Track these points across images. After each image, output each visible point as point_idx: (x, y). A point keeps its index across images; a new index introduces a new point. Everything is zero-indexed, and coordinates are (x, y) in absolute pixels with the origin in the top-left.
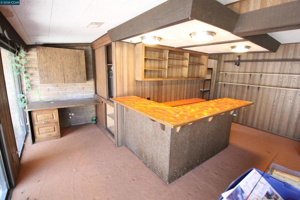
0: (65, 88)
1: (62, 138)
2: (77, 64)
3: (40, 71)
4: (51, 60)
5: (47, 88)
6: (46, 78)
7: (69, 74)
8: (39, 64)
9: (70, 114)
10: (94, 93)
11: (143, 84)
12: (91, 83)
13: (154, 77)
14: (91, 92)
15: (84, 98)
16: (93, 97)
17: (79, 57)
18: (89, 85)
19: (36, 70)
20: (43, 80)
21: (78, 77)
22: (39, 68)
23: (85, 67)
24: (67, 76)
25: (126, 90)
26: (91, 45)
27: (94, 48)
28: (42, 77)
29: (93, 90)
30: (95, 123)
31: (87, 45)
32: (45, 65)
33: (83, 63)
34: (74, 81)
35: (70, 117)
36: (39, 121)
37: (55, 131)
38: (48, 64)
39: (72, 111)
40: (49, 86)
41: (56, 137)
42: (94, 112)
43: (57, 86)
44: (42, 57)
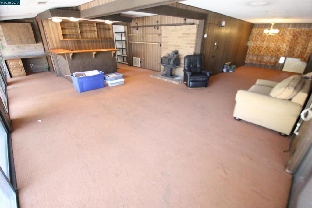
0: (23, 48)
1: (28, 76)
2: (28, 32)
3: (6, 37)
4: (11, 31)
5: (12, 48)
6: (10, 42)
7: (24, 39)
8: (4, 33)
9: (31, 65)
10: (44, 51)
11: (66, 42)
12: (40, 44)
13: (73, 38)
14: (41, 50)
15: (38, 54)
16: (44, 53)
17: (28, 28)
18: (39, 46)
19: (3, 37)
20: (9, 42)
21: (30, 40)
22: (4, 35)
23: (33, 34)
24: (23, 39)
25: (55, 46)
26: (35, 18)
27: (37, 21)
28: (7, 41)
29: (43, 49)
30: (49, 71)
31: (32, 19)
32: (8, 33)
33: (31, 31)
34: (28, 43)
35: (31, 67)
36: (12, 66)
37: (22, 72)
38: (9, 33)
39: (31, 63)
40: (13, 47)
41: (23, 75)
42: (47, 64)
43: (18, 47)
44: (5, 29)
